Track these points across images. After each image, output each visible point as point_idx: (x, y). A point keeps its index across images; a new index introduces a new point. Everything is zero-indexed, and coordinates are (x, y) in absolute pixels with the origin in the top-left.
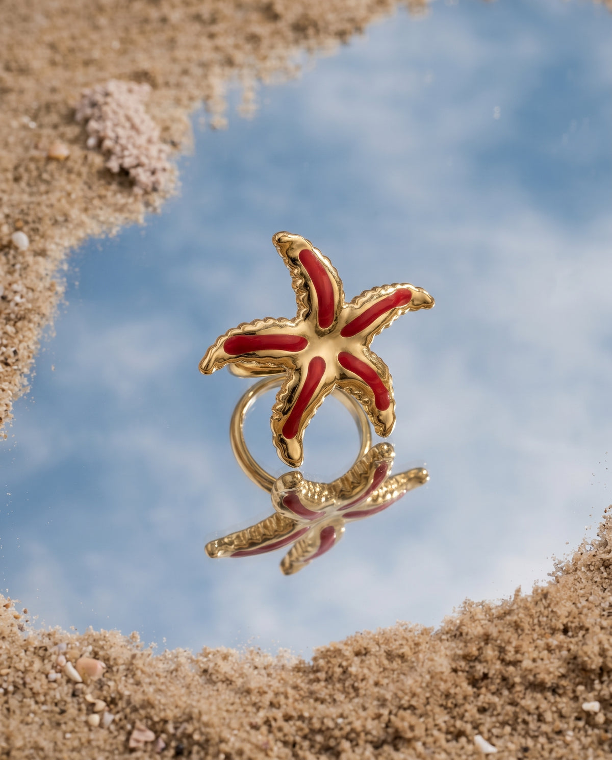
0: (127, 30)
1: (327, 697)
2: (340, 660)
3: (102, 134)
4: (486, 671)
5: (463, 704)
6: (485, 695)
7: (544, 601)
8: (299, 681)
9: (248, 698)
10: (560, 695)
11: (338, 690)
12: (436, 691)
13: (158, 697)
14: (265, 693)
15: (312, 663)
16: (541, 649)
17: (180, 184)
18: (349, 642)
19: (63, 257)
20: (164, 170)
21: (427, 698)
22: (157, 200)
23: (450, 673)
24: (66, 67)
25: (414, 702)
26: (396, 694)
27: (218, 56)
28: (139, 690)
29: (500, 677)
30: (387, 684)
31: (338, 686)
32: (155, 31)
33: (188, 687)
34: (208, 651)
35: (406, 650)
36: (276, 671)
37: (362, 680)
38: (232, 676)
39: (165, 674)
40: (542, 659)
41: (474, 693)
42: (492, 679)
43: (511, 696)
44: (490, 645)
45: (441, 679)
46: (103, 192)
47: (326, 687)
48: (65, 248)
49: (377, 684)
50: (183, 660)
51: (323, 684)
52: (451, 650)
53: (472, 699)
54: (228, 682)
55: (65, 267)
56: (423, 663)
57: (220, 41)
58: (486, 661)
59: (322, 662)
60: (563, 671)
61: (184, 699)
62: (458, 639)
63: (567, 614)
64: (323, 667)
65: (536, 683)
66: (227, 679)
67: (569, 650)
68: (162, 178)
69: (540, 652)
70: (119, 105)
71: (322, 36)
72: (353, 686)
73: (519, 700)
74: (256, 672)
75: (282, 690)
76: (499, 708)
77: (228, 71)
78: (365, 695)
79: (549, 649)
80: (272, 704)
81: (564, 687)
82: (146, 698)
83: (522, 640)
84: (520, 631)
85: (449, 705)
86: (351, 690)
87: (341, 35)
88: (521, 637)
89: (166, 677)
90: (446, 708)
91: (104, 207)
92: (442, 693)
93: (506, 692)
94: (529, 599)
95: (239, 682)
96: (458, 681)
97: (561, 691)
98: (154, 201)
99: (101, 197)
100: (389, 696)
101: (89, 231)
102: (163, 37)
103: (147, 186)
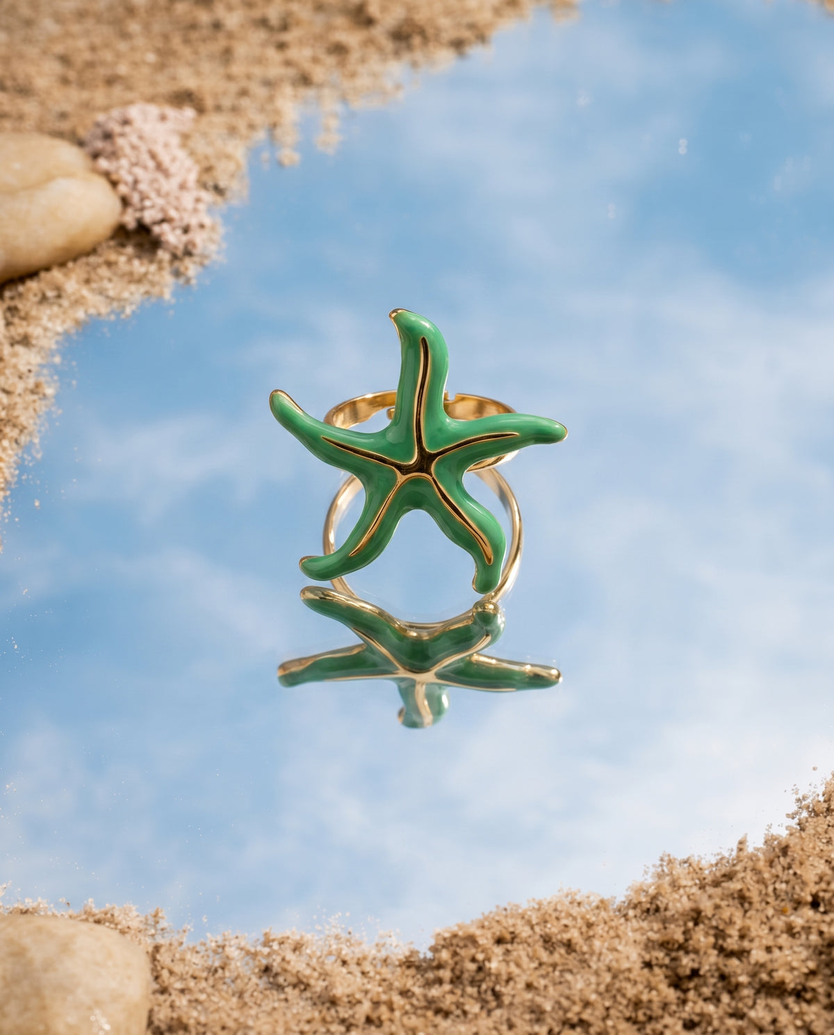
0: (166, 37)
1: (453, 1008)
2: (473, 951)
4: (696, 966)
5: (662, 1017)
6: (695, 1003)
7: (782, 859)
8: (410, 983)
9: (333, 1012)
10: (809, 1002)
11: (471, 996)
12: (619, 998)
13: (195, 1014)
14: (359, 1002)
15: (430, 955)
16: (778, 932)
17: (224, 246)
18: (486, 924)
19: (54, 347)
20: (202, 227)
21: (608, 1009)
22: (191, 268)
23: (642, 968)
24: (82, 85)
25: (586, 1016)
26: (558, 1003)
27: (288, 73)
28: (165, 1001)
29: (716, 974)
30: (546, 987)
31: (471, 990)
32: (204, 40)
33: (241, 995)
34: (272, 937)
35: (574, 934)
36: (375, 966)
37: (508, 981)
38: (308, 977)
39: (205, 974)
40: (780, 948)
41: (679, 998)
42: (704, 976)
43: (733, 1004)
44: (701, 926)
45: (628, 980)
46: (113, 257)
47: (452, 992)
48: (58, 334)
49: (529, 986)
50: (233, 952)
51: (447, 987)
52: (643, 934)
53: (674, 1007)
54: (302, 987)
55: (57, 360)
56: (600, 954)
57: (293, 54)
58: (696, 952)
59: (445, 955)
60: (812, 965)
61: (236, 1014)
62: (652, 917)
63: (816, 879)
64: (446, 962)
65: (773, 983)
66: (300, 982)
67: (821, 933)
68: (198, 238)
69: (777, 937)
70: (141, 138)
71: (431, 46)
72: (493, 990)
73: (745, 1010)
74: (344, 970)
75: (384, 997)
76: (716, 1023)
77: (302, 91)
78: (511, 1004)
79: (790, 931)
80: (369, 1020)
81: (813, 990)
82: (175, 1015)
83: (750, 918)
84: (746, 905)
85: (641, 1017)
86: (489, 997)
87: (458, 45)
88: (749, 914)
89: (206, 979)
90: (635, 1022)
91: (115, 279)
92: (629, 1000)
93: (725, 998)
94: (761, 855)
95: (318, 986)
96: (654, 981)
97: (808, 996)
98: (187, 269)
99: (109, 264)
100: (548, 1006)
101: (92, 311)
102: (215, 47)
103: (176, 248)
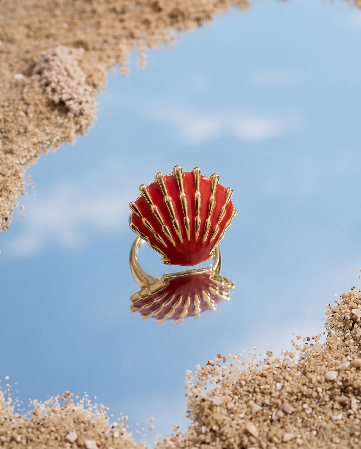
0: (72, 17)
3: (50, 79)
20: (87, 102)
22: (83, 121)
24: (36, 38)
27: (125, 32)
32: (88, 18)
46: (49, 115)
57: (127, 24)
68: (86, 106)
70: (61, 62)
71: (186, 21)
77: (131, 41)
87: (198, 20)
98: (80, 121)
102: (93, 21)
103: (76, 111)
